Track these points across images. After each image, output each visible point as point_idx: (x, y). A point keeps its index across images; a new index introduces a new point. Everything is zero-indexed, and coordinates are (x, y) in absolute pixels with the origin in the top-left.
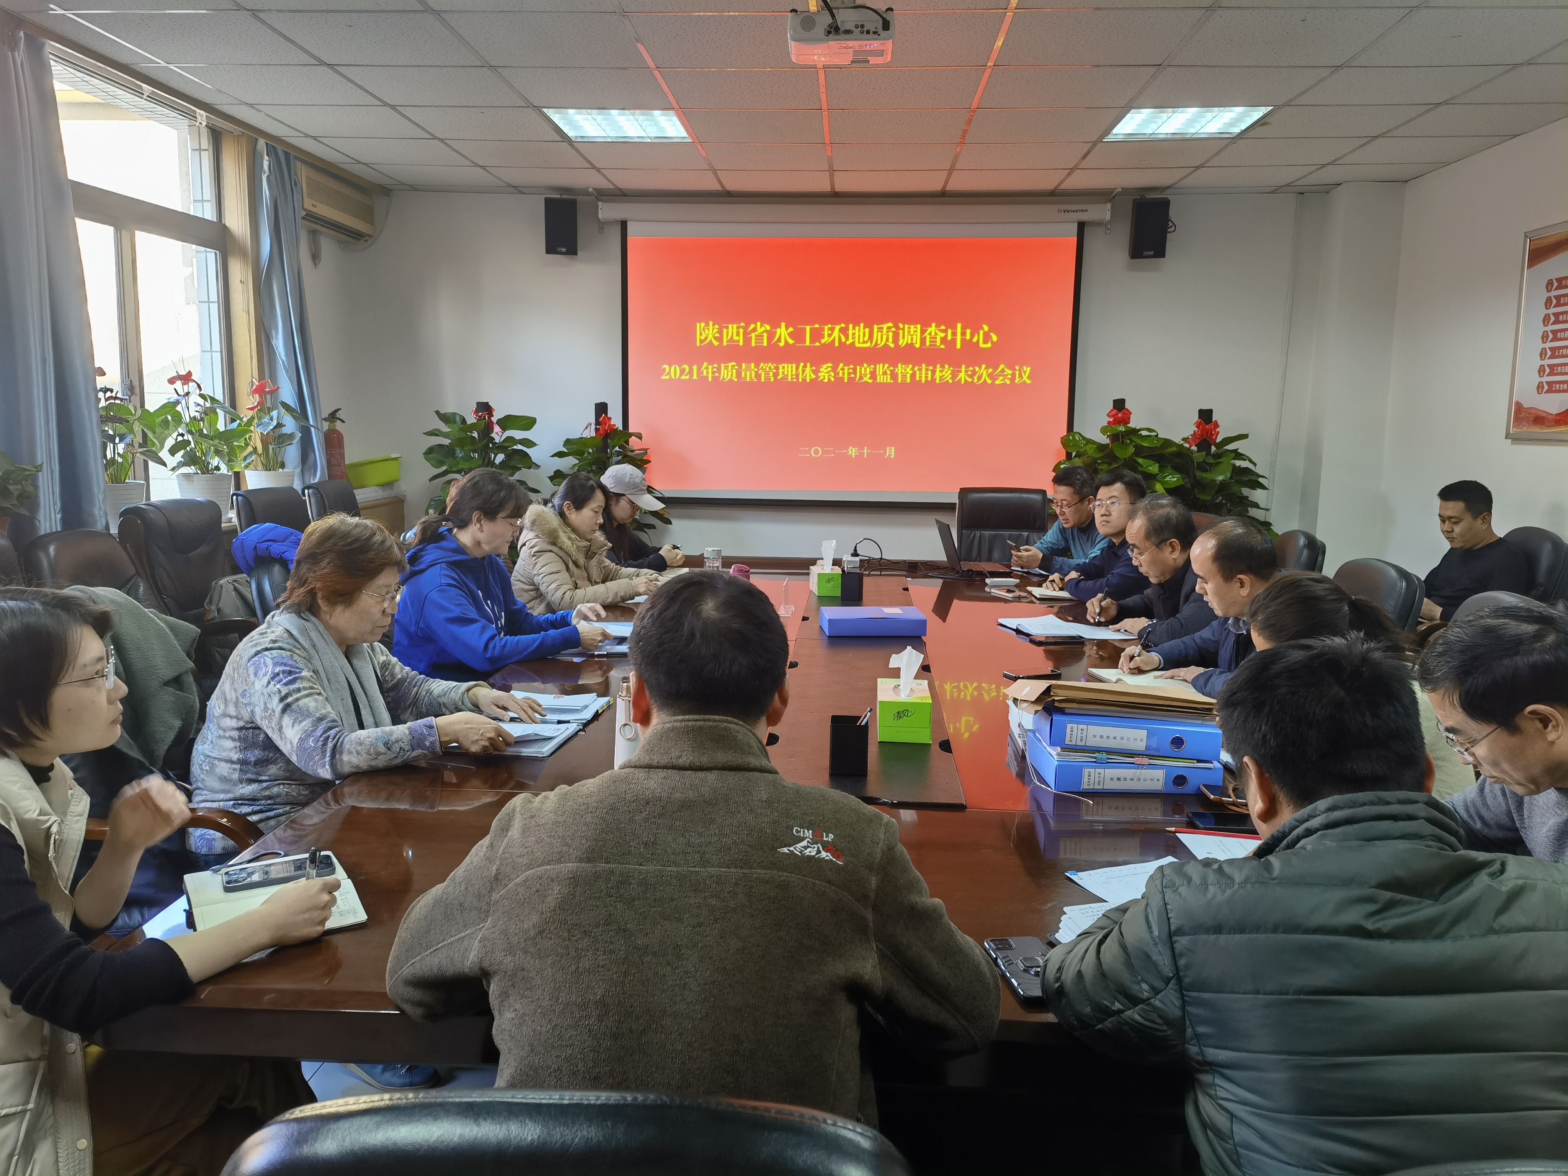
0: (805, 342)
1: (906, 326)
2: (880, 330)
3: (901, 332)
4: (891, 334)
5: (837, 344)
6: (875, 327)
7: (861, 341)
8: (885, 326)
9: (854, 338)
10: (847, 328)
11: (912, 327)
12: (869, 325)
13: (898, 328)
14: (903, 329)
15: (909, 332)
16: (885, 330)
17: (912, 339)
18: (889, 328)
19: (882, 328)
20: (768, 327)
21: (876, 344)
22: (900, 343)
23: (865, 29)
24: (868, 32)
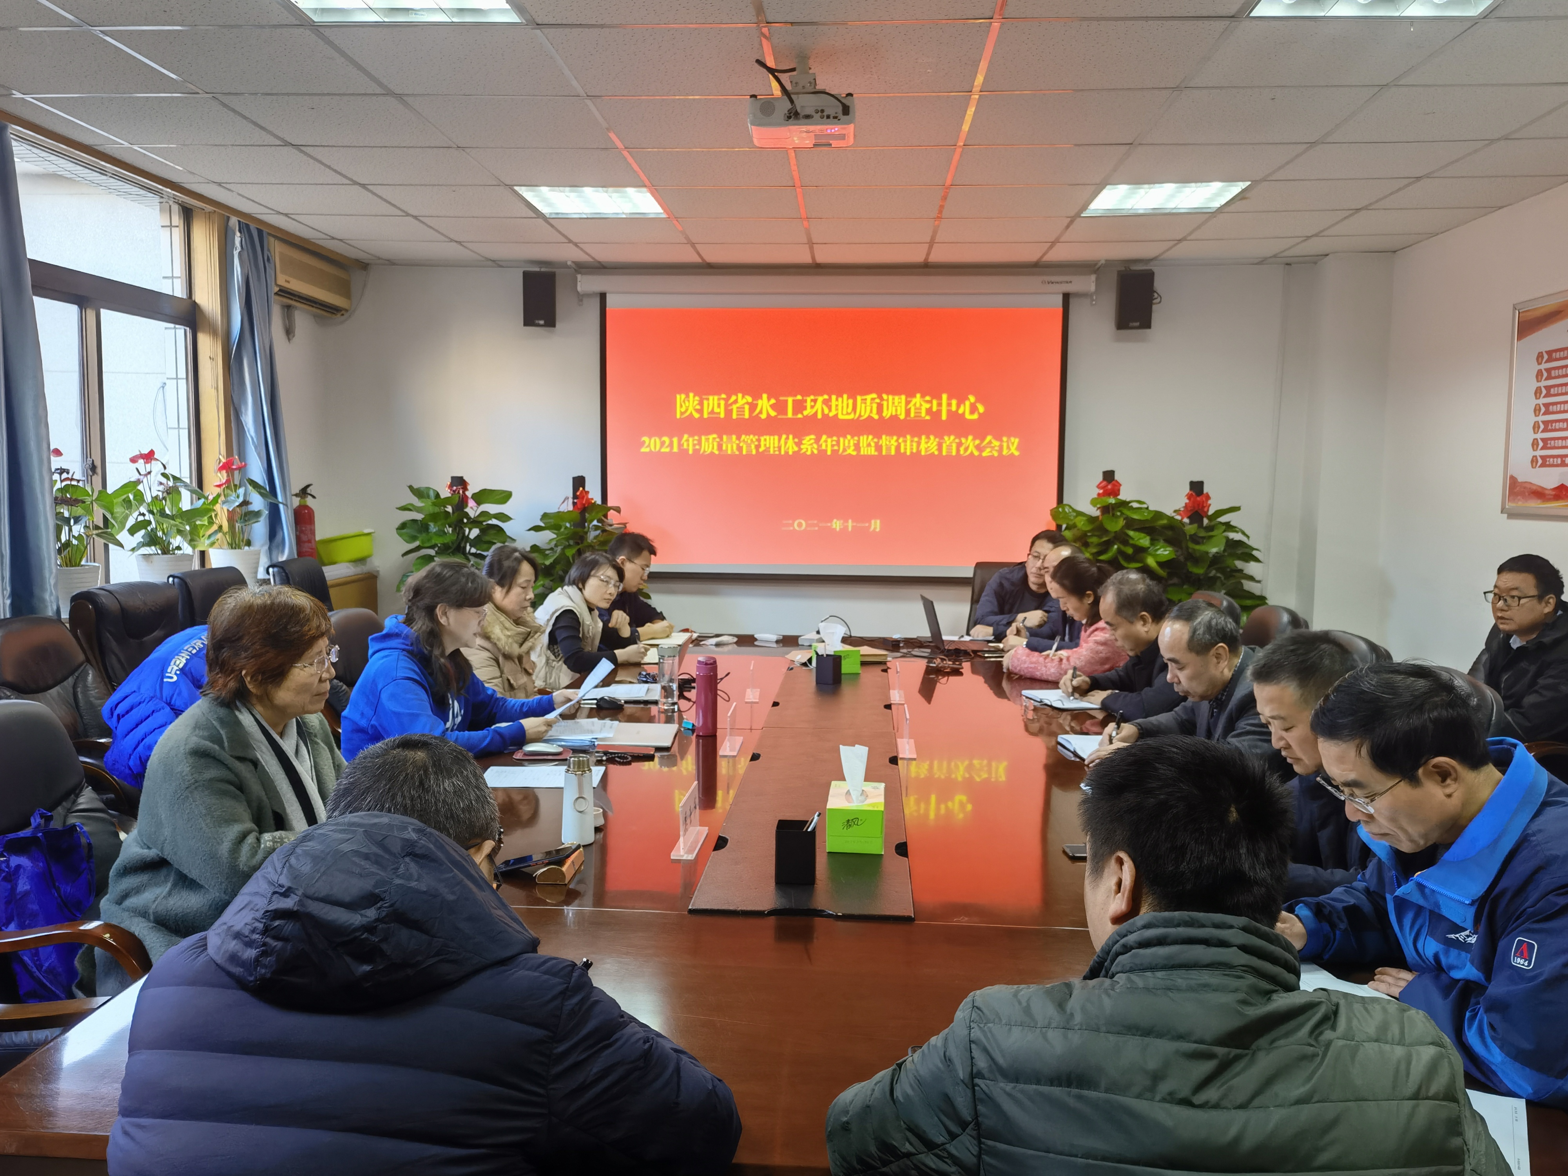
0: (786, 414)
1: (891, 397)
2: (864, 401)
3: (885, 403)
4: (875, 406)
5: (819, 416)
6: (859, 398)
7: (845, 412)
8: (869, 397)
9: (837, 410)
10: (830, 400)
11: (896, 398)
12: (852, 396)
13: (882, 399)
14: (888, 400)
15: (893, 403)
16: (868, 402)
17: (896, 410)
18: (873, 399)
19: (866, 399)
20: (749, 399)
21: (860, 416)
22: (884, 414)
23: (825, 114)
24: (828, 117)
